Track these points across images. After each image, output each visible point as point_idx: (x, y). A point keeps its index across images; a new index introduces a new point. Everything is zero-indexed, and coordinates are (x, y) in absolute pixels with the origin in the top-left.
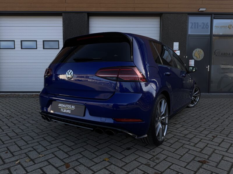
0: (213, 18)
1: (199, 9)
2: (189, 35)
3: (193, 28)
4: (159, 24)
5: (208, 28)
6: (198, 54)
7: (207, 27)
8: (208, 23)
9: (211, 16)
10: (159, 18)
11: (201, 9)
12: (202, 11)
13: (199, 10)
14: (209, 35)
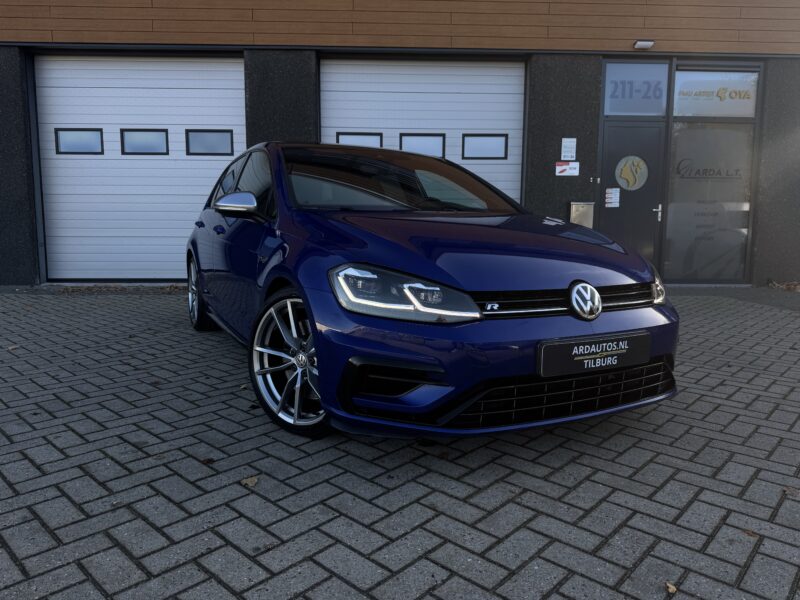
0: (674, 67)
1: (635, 44)
2: (607, 116)
3: (617, 97)
4: (523, 83)
5: (660, 97)
6: (632, 171)
7: (658, 93)
8: (659, 83)
9: (668, 61)
10: (522, 65)
11: (640, 44)
12: (643, 50)
13: (636, 47)
14: (664, 117)
